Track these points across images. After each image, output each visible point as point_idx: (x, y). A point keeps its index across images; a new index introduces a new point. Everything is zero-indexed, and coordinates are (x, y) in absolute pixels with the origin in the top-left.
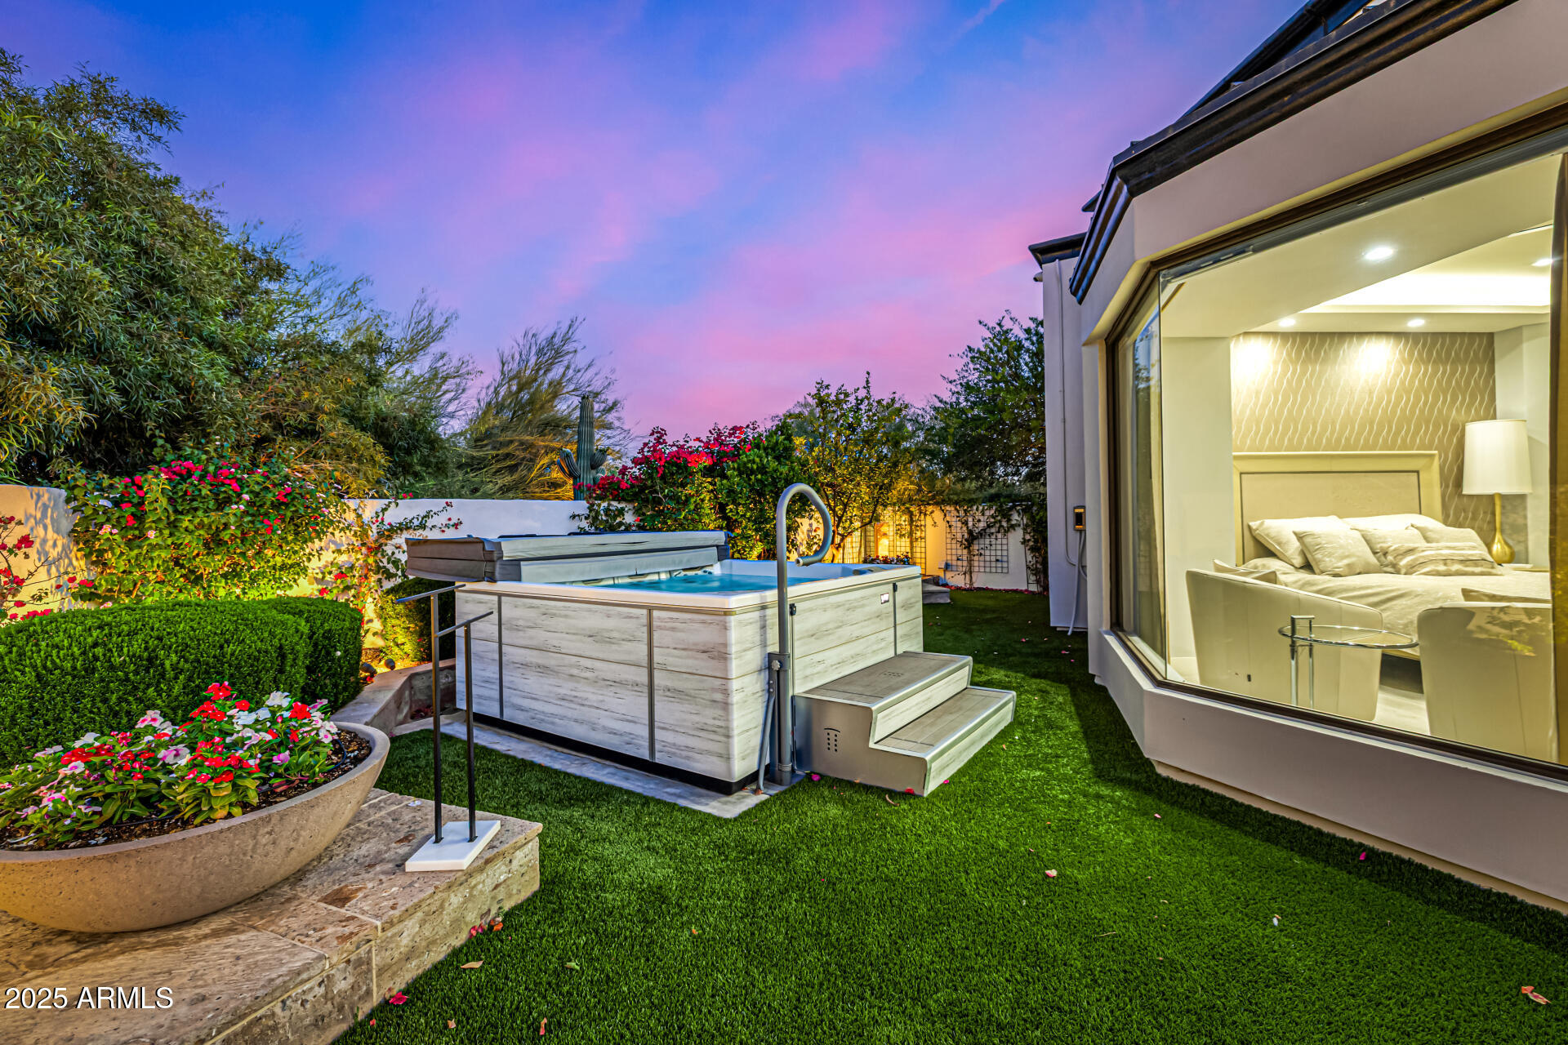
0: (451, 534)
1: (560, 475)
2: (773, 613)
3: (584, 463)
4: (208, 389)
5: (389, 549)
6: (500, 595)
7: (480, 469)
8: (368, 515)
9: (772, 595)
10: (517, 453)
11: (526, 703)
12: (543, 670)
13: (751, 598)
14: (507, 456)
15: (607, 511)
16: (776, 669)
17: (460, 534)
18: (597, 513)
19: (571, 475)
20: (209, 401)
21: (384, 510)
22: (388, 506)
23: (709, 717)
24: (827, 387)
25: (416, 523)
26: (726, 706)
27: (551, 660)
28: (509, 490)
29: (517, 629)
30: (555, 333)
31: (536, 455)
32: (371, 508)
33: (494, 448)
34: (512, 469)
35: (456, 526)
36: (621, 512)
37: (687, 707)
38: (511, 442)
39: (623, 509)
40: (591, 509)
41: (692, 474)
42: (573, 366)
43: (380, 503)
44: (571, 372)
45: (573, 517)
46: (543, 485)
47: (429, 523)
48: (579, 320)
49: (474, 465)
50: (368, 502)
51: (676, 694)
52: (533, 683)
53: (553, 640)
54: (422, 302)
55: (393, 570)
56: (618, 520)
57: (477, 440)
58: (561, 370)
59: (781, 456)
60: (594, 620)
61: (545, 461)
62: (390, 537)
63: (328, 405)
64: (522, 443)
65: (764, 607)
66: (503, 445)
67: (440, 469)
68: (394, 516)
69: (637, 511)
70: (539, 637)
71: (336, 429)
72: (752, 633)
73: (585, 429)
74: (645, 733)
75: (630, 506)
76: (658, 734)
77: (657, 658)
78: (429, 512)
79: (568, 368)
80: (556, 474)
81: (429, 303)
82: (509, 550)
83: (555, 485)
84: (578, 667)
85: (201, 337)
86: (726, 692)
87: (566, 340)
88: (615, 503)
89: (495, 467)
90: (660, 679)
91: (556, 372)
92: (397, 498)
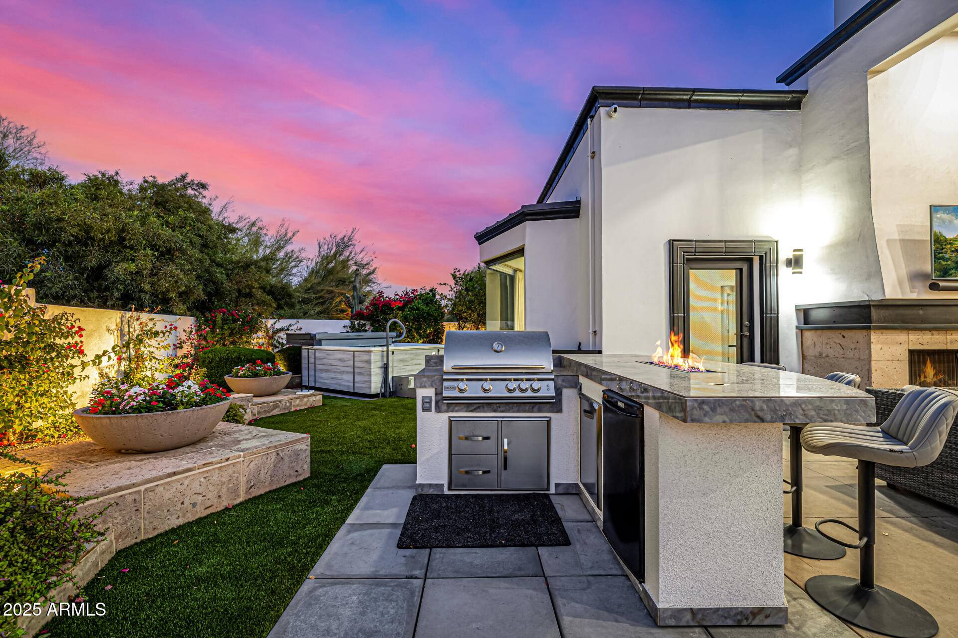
0: (298, 332)
1: (345, 306)
2: (385, 353)
3: (356, 301)
4: (222, 283)
5: (276, 338)
6: (315, 350)
7: (308, 303)
8: (269, 325)
9: (385, 348)
10: (325, 296)
11: (322, 381)
12: (327, 371)
13: (380, 349)
14: (321, 297)
15: (358, 324)
16: (386, 368)
17: (302, 332)
18: (354, 325)
19: (350, 307)
20: (223, 287)
21: (275, 323)
22: (276, 322)
23: (366, 379)
24: (459, 271)
25: (286, 328)
26: (370, 375)
27: (329, 368)
28: (321, 313)
29: (320, 359)
30: (345, 236)
31: (334, 296)
32: (270, 322)
33: (314, 293)
34: (323, 303)
35: (300, 329)
36: (364, 325)
37: (362, 377)
38: (322, 290)
39: (365, 324)
40: (352, 323)
41: (393, 310)
42: (353, 252)
43: (273, 321)
44: (352, 255)
45: (345, 327)
46: (337, 311)
47: (290, 328)
48: (356, 230)
49: (304, 302)
50: (270, 320)
51: (360, 374)
52: (324, 375)
53: (330, 362)
54: (282, 225)
55: (278, 345)
56: (363, 328)
57: (306, 290)
58: (348, 254)
59: (428, 303)
60: (340, 356)
61: (338, 300)
62: (277, 333)
63: (256, 285)
64: (328, 291)
65: (383, 352)
66: (318, 292)
67: (292, 306)
68: (278, 326)
69: (372, 325)
70: (326, 361)
71: (258, 293)
72: (379, 357)
73: (357, 285)
74: (352, 384)
75: (369, 323)
76: (356, 385)
77: (355, 365)
78: (290, 324)
79: (351, 253)
80: (343, 306)
81: (286, 225)
82: (318, 337)
83: (343, 311)
84: (336, 369)
85: (215, 263)
86: (370, 372)
87: (350, 239)
88: (362, 321)
89: (315, 303)
90: (356, 370)
91: (346, 253)
92: (279, 319)
